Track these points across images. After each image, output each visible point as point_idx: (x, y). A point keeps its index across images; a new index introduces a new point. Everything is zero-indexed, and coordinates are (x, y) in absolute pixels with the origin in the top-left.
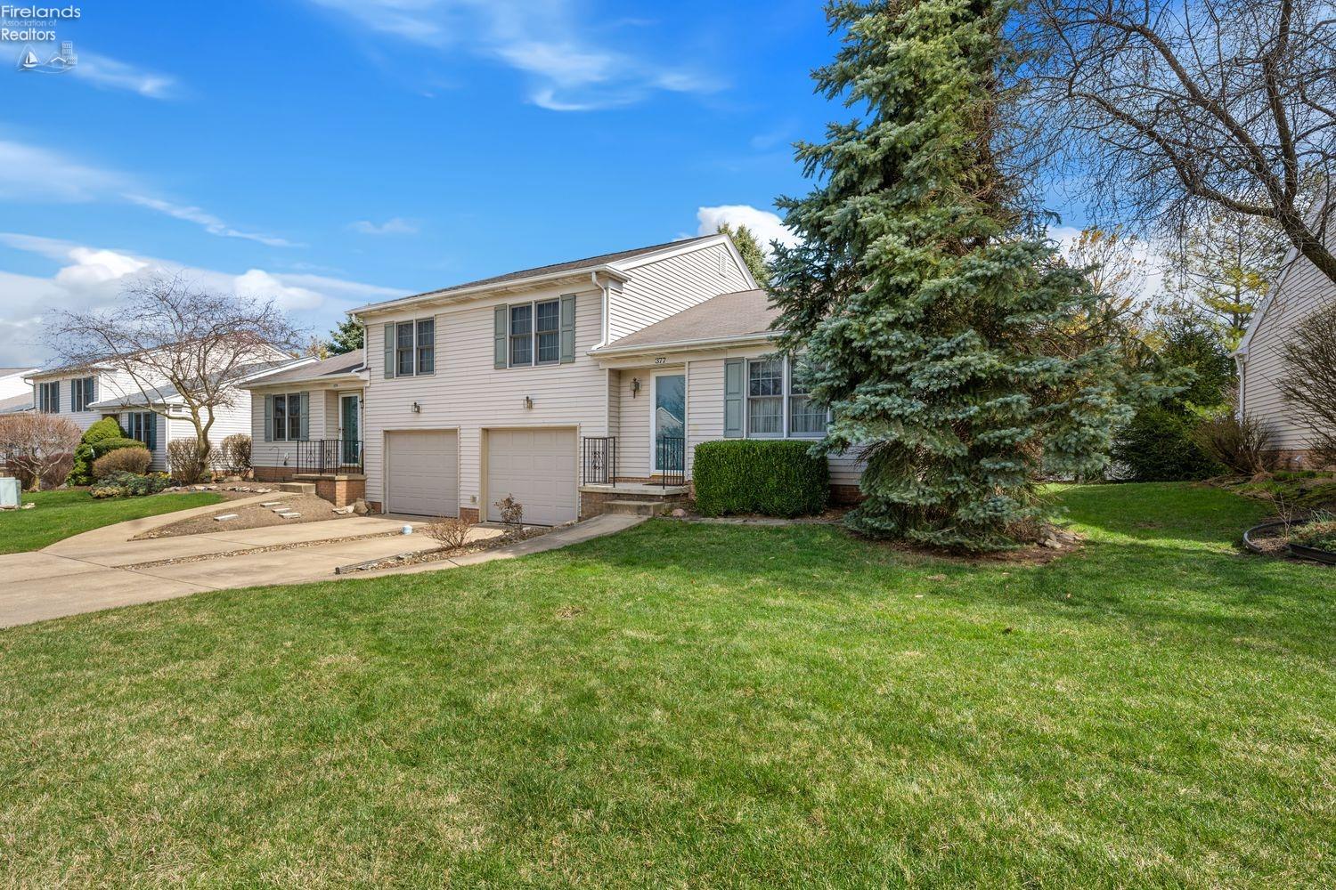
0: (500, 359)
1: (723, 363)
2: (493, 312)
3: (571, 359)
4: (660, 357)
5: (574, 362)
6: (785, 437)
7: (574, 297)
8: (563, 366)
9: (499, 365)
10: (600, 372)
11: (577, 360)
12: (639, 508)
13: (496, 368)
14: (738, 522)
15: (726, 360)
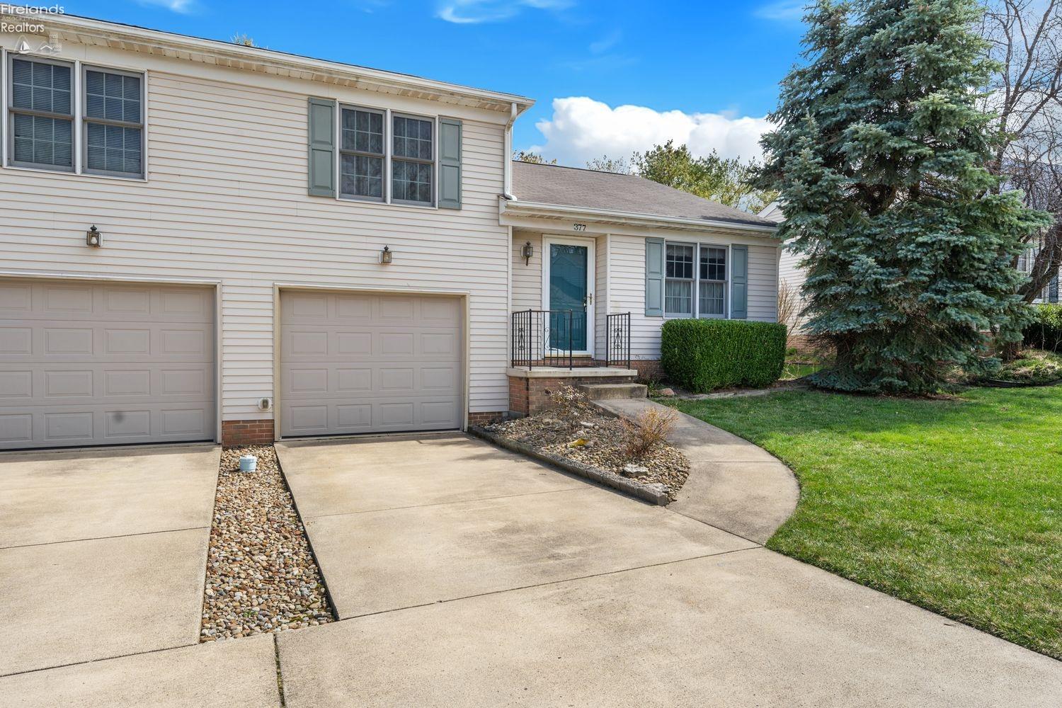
0: (322, 180)
1: (643, 241)
2: (305, 104)
3: (455, 203)
4: (579, 224)
5: (459, 209)
6: (697, 317)
7: (458, 124)
8: (441, 212)
9: (318, 189)
10: (499, 229)
11: (464, 207)
12: (633, 390)
13: (310, 195)
14: (730, 395)
15: (647, 238)
